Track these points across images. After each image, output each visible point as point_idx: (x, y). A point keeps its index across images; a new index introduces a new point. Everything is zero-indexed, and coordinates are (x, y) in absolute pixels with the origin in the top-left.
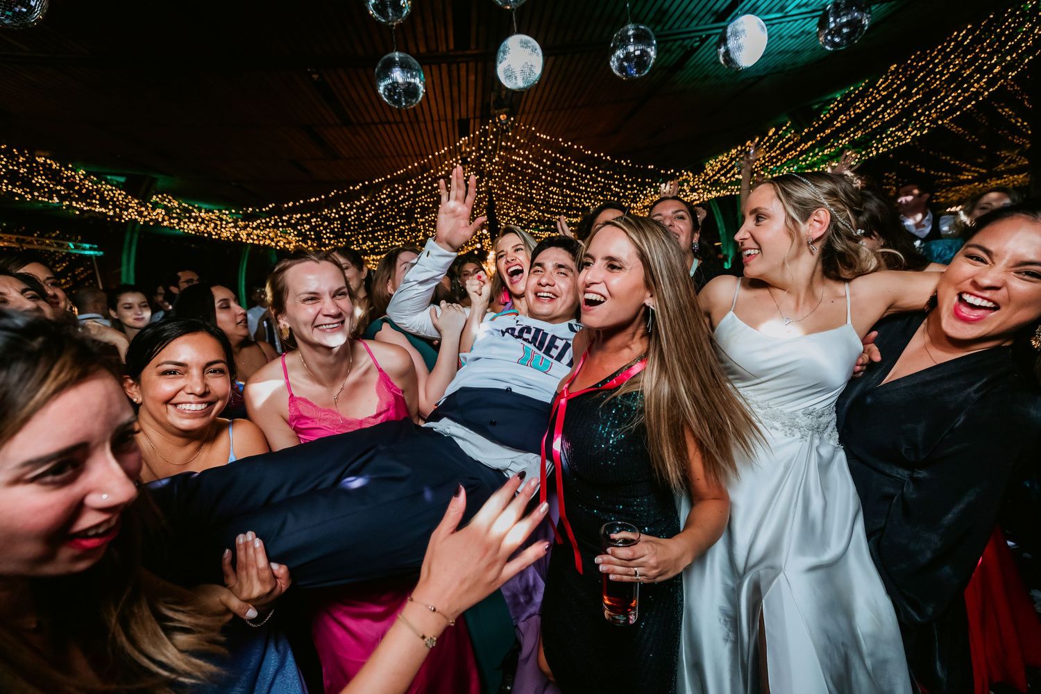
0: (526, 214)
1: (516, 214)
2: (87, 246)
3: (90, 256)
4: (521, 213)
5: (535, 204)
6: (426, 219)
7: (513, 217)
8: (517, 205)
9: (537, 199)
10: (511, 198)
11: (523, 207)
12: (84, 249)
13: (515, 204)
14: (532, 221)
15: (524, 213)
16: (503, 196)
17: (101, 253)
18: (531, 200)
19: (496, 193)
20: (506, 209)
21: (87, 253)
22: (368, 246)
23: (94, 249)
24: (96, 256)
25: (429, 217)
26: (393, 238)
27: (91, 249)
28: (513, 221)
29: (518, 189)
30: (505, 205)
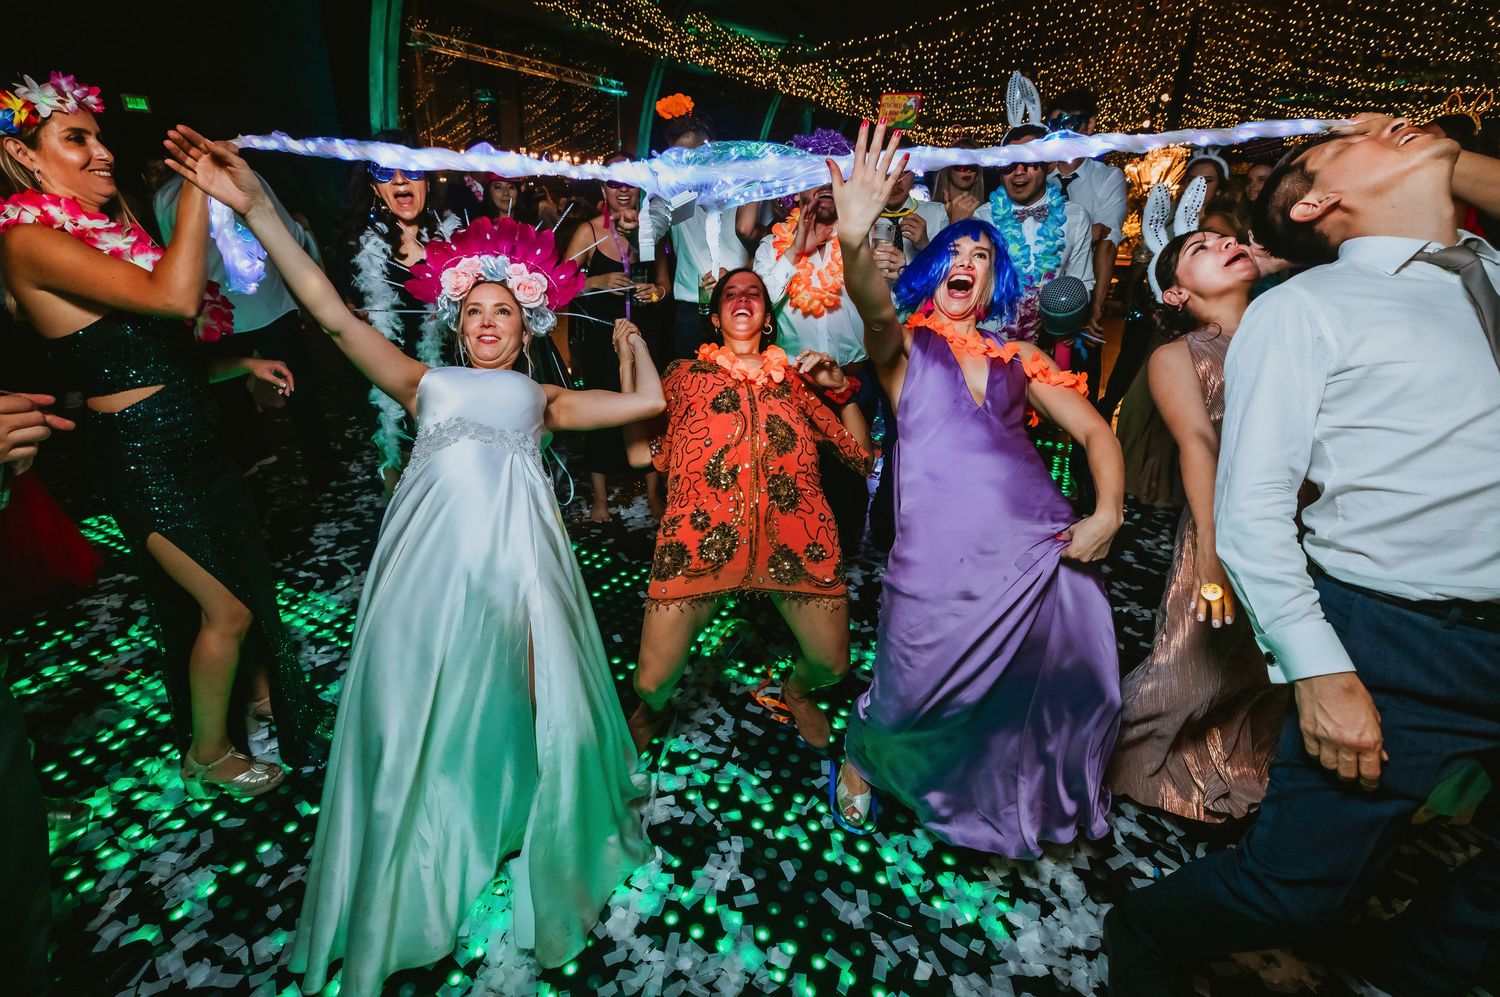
0: (1264, 67)
1: (1242, 65)
2: (614, 82)
3: (616, 95)
4: (1253, 64)
5: (1290, 48)
6: (1051, 71)
7: (1236, 71)
8: (1249, 48)
9: (1298, 38)
10: (1240, 33)
11: (1261, 53)
12: (611, 87)
13: (1244, 45)
14: (1274, 84)
15: (1261, 65)
16: (1223, 28)
17: (626, 93)
18: (1283, 41)
19: (1208, 23)
20: (1223, 55)
21: (613, 91)
22: (944, 111)
23: (621, 88)
24: (620, 97)
25: (1059, 66)
26: (988, 100)
27: (617, 87)
28: (1231, 80)
29: (1259, 17)
30: (1222, 46)
